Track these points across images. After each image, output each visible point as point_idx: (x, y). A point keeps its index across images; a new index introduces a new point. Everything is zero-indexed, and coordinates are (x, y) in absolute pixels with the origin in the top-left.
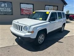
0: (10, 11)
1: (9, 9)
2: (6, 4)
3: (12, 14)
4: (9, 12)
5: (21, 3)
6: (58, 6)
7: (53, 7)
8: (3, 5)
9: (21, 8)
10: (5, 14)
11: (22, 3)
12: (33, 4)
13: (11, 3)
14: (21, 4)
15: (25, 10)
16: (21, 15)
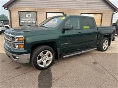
1: (34, 20)
2: (30, 14)
3: (37, 26)
4: (34, 23)
5: (47, 13)
6: (102, 14)
7: (93, 15)
8: (27, 15)
11: (49, 12)
12: (63, 13)
13: (36, 12)
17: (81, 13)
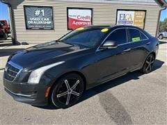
0: (49, 23)
1: (48, 19)
2: (43, 11)
3: (52, 29)
4: (48, 25)
5: (68, 8)
8: (38, 12)
9: (68, 18)
10: (40, 29)
12: (91, 9)
13: (51, 7)
14: (69, 10)
15: (76, 21)
16: (68, 29)
17: (118, 10)
